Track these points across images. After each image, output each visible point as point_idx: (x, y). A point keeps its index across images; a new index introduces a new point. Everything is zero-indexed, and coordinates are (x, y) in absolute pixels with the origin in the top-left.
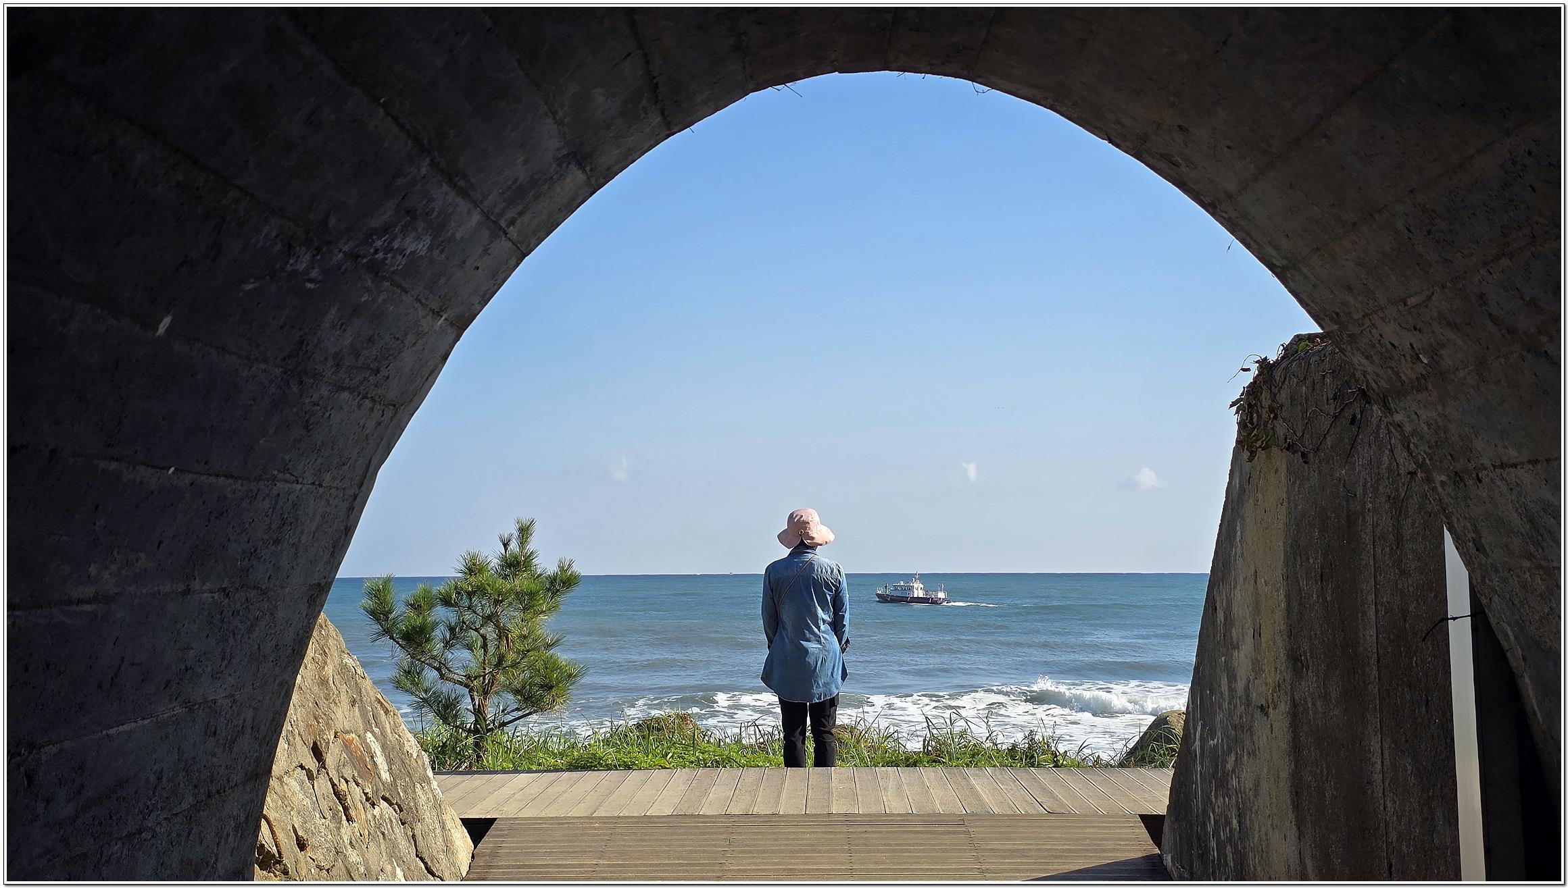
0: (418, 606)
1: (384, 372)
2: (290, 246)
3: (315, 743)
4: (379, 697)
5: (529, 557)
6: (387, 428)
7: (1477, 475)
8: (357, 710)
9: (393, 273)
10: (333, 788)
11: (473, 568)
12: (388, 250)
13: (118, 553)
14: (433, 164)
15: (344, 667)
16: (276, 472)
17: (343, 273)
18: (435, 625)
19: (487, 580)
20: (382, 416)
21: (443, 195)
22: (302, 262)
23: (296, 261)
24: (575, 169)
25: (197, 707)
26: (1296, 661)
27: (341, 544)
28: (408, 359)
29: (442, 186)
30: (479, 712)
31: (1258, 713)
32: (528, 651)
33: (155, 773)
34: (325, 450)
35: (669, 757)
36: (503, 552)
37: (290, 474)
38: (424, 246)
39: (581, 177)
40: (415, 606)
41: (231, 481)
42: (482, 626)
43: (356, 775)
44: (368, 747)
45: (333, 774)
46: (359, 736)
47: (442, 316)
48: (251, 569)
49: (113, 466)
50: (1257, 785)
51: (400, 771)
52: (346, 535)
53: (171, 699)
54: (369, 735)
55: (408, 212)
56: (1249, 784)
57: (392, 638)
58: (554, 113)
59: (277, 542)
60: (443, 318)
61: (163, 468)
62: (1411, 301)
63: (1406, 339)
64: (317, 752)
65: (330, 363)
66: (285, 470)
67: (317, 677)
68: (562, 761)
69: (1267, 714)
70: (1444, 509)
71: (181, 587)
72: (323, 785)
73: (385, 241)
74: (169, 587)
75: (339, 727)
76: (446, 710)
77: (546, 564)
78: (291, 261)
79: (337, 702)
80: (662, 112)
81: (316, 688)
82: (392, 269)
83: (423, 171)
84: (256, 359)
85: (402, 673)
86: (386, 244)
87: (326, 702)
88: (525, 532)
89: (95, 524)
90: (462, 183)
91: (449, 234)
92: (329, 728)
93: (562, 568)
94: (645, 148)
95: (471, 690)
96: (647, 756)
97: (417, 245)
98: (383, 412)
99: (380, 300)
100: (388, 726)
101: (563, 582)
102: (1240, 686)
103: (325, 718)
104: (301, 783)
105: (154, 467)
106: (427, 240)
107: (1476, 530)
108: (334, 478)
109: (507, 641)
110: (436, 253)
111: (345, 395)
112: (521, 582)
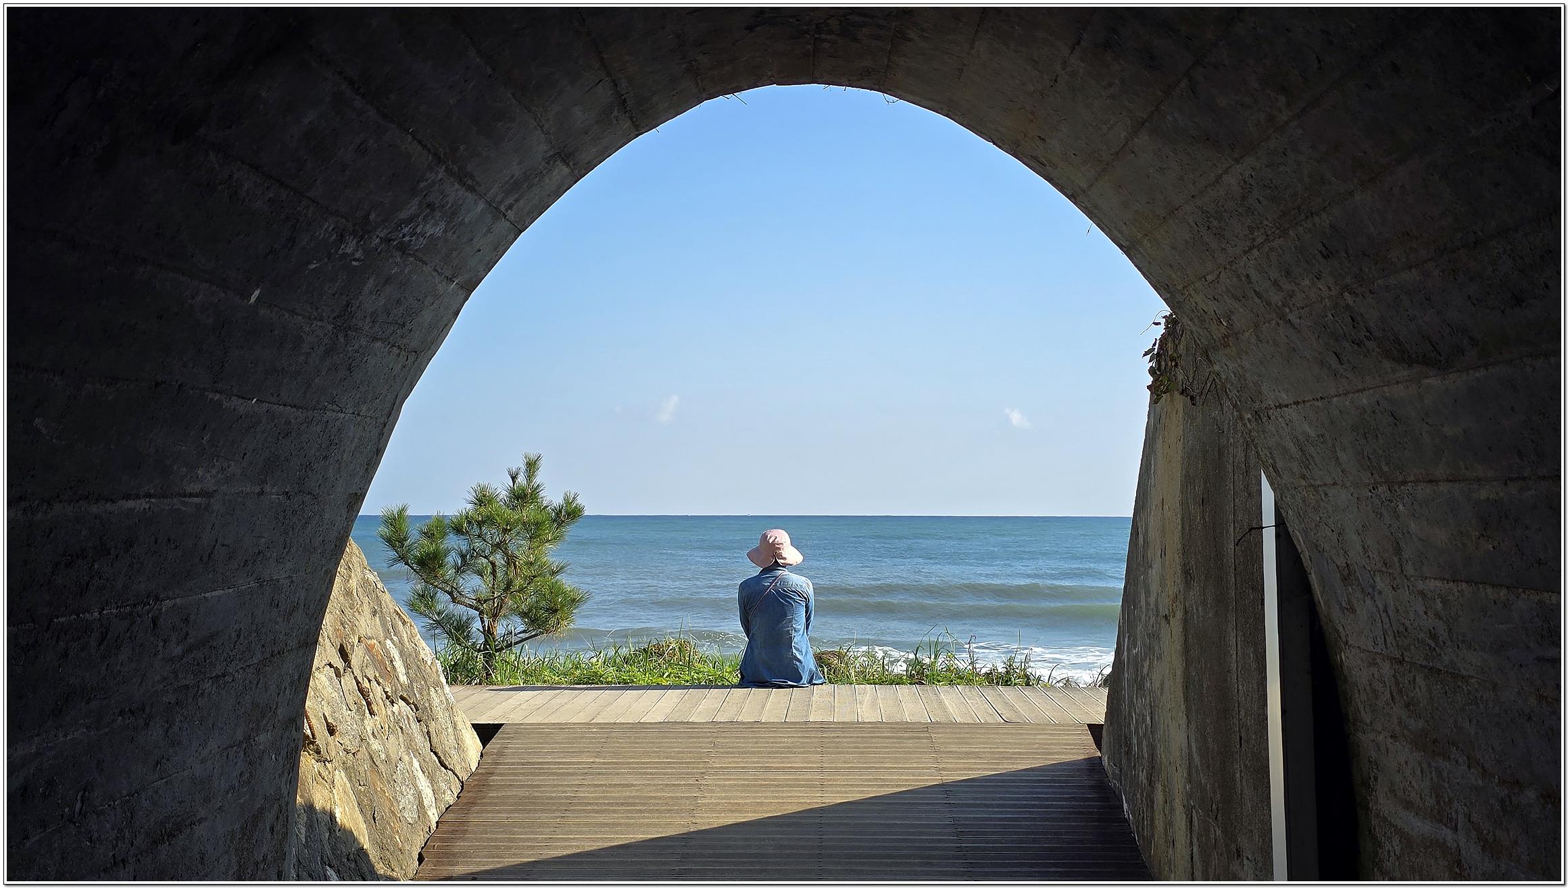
0: (431, 534)
1: (408, 326)
2: (342, 236)
3: (342, 645)
4: (397, 609)
5: (536, 490)
6: (409, 370)
7: (1268, 414)
8: (378, 620)
9: (416, 250)
10: (357, 684)
11: (483, 499)
12: (413, 234)
13: (217, 461)
14: (447, 170)
15: (365, 583)
16: (326, 404)
17: (379, 253)
18: (447, 552)
19: (496, 510)
20: (407, 360)
21: (455, 191)
22: (350, 246)
23: (346, 247)
24: (560, 164)
25: (266, 583)
26: (1187, 573)
27: (373, 462)
28: (427, 316)
29: (454, 185)
30: (488, 633)
31: (1163, 620)
32: (534, 577)
33: (235, 631)
34: (363, 387)
35: (665, 676)
36: (511, 485)
37: (337, 405)
38: (440, 229)
39: (566, 170)
40: (429, 535)
41: (294, 409)
42: (492, 553)
43: (377, 675)
44: (388, 652)
45: (357, 672)
46: (380, 643)
47: (454, 282)
48: (306, 479)
49: (217, 397)
50: (1162, 684)
51: (416, 675)
52: (377, 455)
53: (247, 575)
54: (388, 642)
55: (428, 206)
56: (1157, 685)
57: (407, 564)
58: (542, 127)
59: (326, 458)
60: (455, 283)
61: (249, 399)
62: (1209, 278)
63: (1211, 307)
64: (344, 654)
65: (368, 320)
66: (333, 402)
67: (343, 588)
68: (566, 679)
69: (1169, 623)
70: (1253, 441)
71: (258, 489)
72: (348, 682)
73: (411, 228)
74: (249, 488)
75: (362, 632)
76: (457, 630)
77: (552, 497)
78: (343, 247)
79: (360, 611)
80: (631, 118)
81: (342, 598)
82: (416, 248)
83: (440, 176)
84: (315, 319)
85: (416, 597)
86: (411, 230)
87: (351, 611)
88: (532, 466)
89: (203, 439)
90: (470, 182)
91: (460, 220)
92: (354, 634)
93: (566, 499)
94: (619, 145)
95: (481, 613)
96: (645, 675)
97: (434, 229)
98: (407, 357)
99: (406, 272)
100: (405, 635)
101: (569, 514)
102: (1152, 600)
103: (350, 624)
104: (330, 679)
105: (243, 398)
106: (443, 225)
107: (1272, 458)
108: (369, 410)
109: (515, 568)
110: (449, 234)
111: (379, 344)
112: (528, 513)
